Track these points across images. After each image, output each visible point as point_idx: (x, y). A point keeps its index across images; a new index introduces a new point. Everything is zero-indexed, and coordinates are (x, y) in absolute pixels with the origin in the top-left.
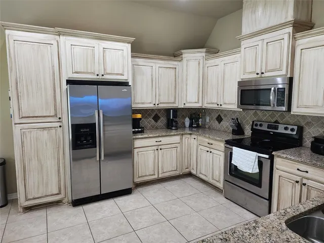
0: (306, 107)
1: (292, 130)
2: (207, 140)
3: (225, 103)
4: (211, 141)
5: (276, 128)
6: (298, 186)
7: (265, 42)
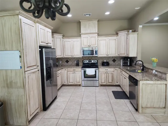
0: (102, 55)
1: (96, 61)
2: (73, 69)
3: (75, 55)
4: (74, 69)
5: (91, 61)
6: (106, 74)
7: (90, 37)
